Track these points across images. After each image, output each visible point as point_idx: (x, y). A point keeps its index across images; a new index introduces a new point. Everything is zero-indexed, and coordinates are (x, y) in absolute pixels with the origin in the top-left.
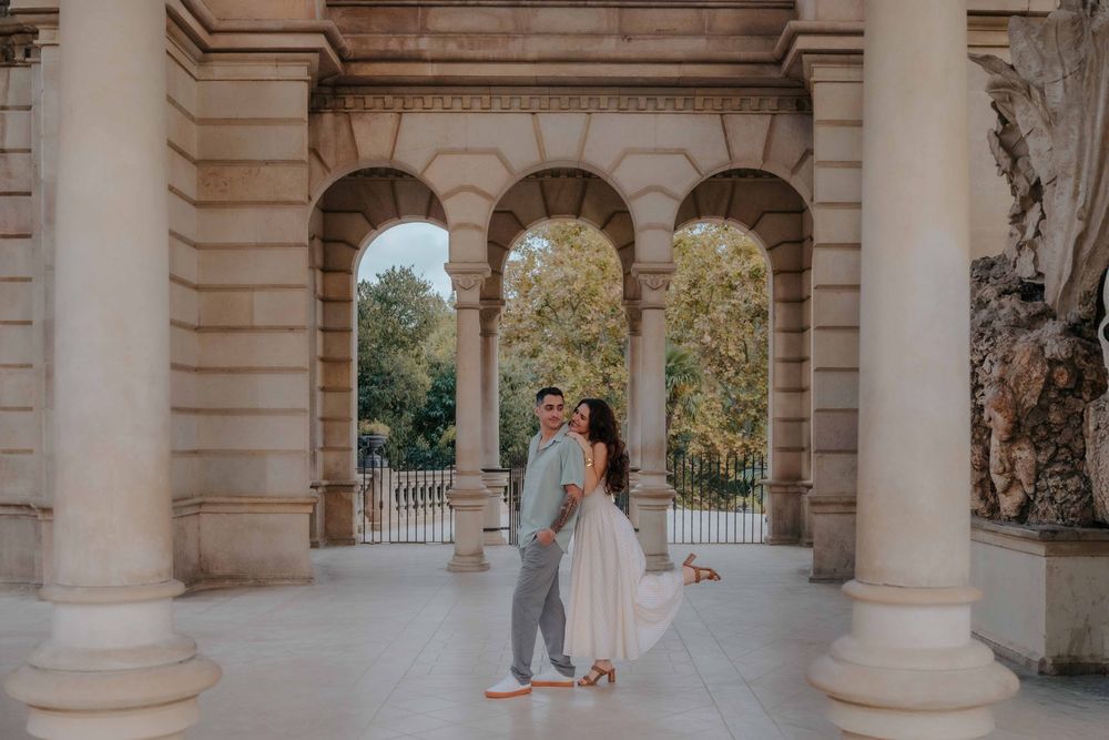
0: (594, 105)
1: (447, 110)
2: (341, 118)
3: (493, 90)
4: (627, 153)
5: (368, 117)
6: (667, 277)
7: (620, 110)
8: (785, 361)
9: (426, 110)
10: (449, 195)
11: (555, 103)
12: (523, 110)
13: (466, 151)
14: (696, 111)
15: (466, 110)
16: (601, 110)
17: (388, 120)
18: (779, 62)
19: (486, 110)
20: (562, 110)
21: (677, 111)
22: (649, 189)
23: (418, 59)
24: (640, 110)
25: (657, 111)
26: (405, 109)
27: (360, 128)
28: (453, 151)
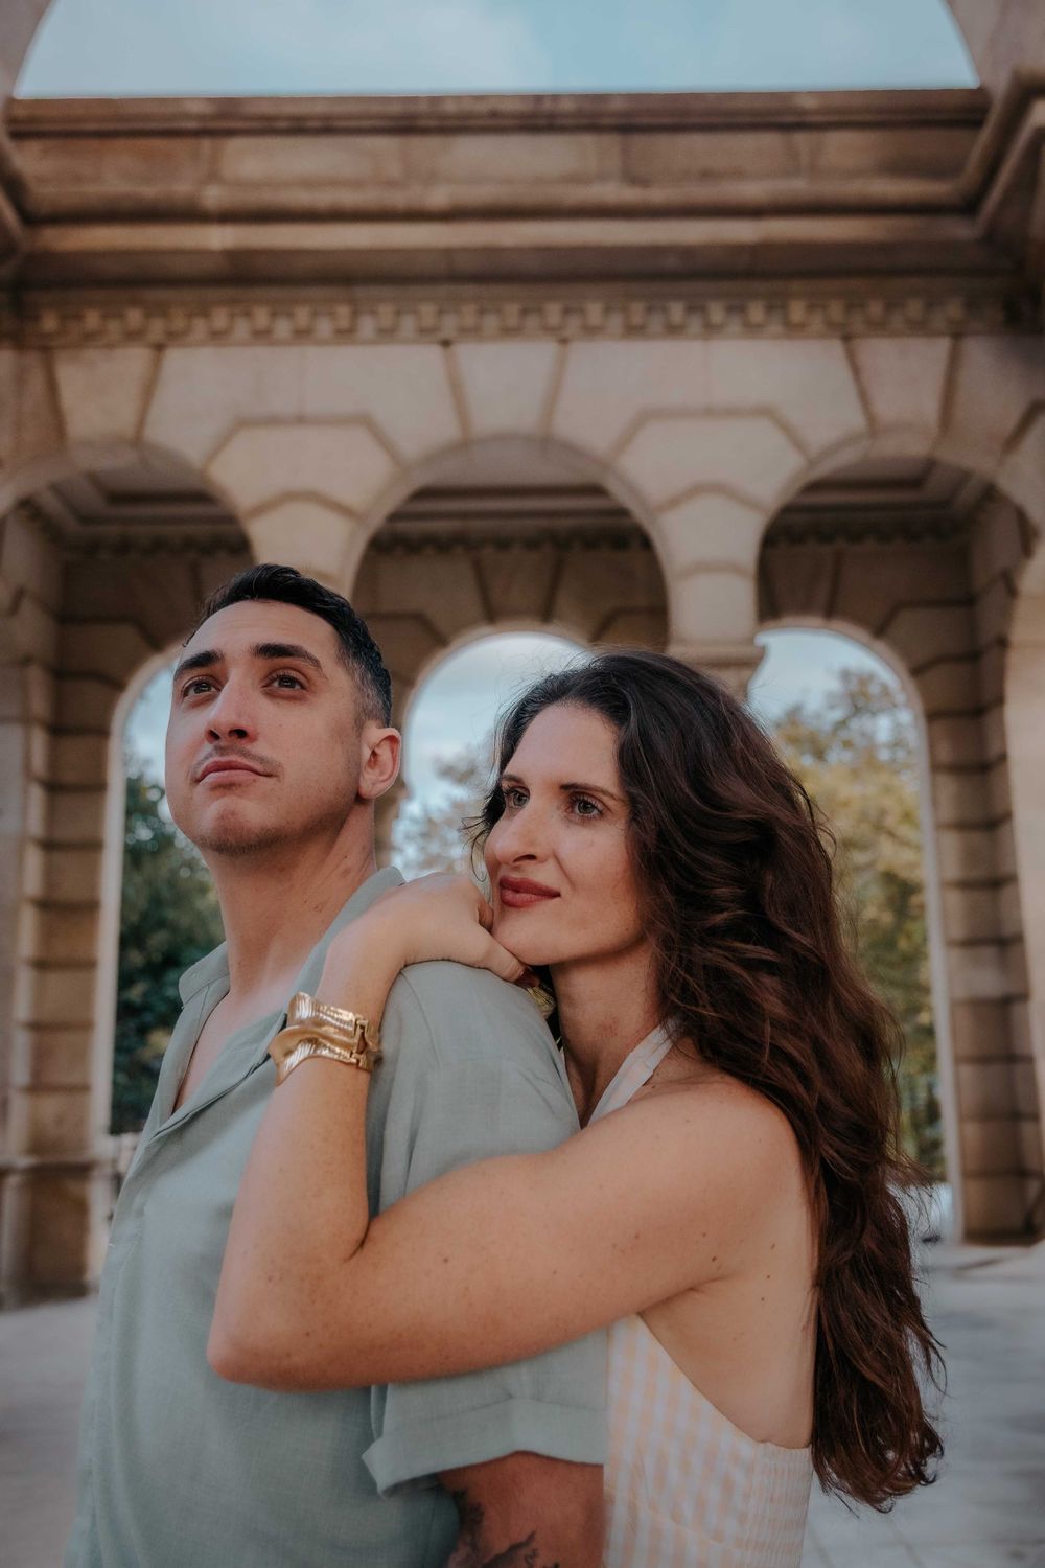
0: (574, 323)
1: (262, 336)
2: (33, 359)
3: (360, 292)
4: (645, 417)
5: (90, 354)
6: (745, 673)
7: (633, 331)
8: (965, 885)
9: (218, 337)
10: (260, 510)
11: (491, 322)
12: (425, 333)
13: (301, 420)
14: (793, 330)
15: (302, 335)
16: (591, 332)
17: (133, 360)
18: (968, 207)
19: (346, 335)
20: (508, 332)
21: (752, 330)
22: (697, 490)
23: (191, 214)
24: (673, 330)
25: (711, 330)
26: (174, 337)
27: (72, 376)
28: (273, 421)
